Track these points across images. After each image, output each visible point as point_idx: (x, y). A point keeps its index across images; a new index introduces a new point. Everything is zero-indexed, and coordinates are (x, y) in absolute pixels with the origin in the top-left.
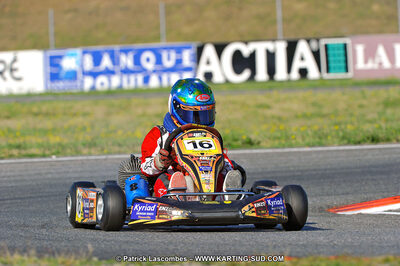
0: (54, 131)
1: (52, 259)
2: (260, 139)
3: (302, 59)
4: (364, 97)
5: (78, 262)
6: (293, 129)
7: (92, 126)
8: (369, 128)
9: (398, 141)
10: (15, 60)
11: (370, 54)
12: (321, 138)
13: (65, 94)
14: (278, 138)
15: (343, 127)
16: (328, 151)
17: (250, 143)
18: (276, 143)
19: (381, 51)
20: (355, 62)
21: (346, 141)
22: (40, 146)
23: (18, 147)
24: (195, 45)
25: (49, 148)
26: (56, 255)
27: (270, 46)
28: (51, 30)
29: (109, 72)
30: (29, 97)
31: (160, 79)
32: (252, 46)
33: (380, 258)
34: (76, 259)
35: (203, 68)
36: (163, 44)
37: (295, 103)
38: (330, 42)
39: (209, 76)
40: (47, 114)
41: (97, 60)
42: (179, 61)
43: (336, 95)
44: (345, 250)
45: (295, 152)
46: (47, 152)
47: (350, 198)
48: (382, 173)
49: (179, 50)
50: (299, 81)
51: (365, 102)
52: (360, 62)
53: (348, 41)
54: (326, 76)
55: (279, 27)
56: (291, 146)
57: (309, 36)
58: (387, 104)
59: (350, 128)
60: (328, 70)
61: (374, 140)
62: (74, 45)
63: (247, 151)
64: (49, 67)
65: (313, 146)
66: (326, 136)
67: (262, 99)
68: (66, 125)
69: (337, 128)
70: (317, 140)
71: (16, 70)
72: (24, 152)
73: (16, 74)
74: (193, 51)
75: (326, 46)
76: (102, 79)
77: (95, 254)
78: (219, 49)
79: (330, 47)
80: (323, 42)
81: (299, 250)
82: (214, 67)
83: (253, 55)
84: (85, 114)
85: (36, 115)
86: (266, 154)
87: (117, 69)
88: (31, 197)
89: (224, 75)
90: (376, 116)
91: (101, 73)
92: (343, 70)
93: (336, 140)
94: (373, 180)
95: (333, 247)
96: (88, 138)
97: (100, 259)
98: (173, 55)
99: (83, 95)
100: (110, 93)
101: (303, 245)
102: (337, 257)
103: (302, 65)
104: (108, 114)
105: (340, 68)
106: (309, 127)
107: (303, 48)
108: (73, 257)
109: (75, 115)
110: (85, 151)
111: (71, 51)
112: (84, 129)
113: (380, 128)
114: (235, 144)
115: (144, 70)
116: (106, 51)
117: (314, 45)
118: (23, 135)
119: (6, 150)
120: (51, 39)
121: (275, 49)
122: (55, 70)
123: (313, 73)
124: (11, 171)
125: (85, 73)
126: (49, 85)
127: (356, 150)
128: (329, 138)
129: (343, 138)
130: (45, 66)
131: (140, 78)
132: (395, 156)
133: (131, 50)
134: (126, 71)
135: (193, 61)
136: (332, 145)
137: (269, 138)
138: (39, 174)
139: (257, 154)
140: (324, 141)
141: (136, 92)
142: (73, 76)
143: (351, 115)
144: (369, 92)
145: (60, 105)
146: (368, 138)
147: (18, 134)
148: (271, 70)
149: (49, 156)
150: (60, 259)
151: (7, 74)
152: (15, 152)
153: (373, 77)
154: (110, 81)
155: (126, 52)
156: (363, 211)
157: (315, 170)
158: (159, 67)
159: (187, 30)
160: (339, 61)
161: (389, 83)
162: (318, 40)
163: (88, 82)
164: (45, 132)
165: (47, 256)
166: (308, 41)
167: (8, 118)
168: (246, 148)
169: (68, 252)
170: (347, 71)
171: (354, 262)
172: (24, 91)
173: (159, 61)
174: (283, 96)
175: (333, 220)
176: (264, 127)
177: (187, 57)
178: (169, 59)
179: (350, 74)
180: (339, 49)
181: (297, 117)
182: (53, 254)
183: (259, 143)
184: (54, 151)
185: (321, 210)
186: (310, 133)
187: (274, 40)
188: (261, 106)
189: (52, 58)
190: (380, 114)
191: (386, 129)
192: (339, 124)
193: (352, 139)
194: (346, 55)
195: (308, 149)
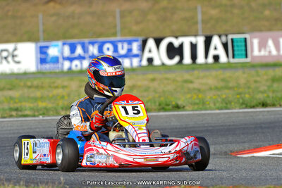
0: (42, 99)
2: (184, 104)
3: (216, 48)
4: (258, 75)
6: (208, 97)
7: (69, 95)
8: (261, 97)
9: (280, 106)
10: (15, 49)
11: (263, 45)
12: (227, 104)
13: (51, 73)
14: (197, 104)
15: (243, 96)
16: (232, 113)
17: (177, 107)
18: (196, 107)
19: (270, 43)
20: (252, 51)
21: (244, 106)
22: (32, 109)
23: (17, 110)
24: (141, 39)
25: (38, 110)
27: (193, 40)
28: (41, 28)
29: (81, 58)
30: (25, 74)
32: (181, 40)
35: (147, 55)
36: (118, 38)
37: (210, 80)
38: (235, 36)
39: (150, 60)
40: (37, 87)
41: (73, 49)
42: (130, 50)
43: (239, 73)
44: (241, 182)
45: (208, 114)
46: (36, 114)
47: (246, 146)
49: (130, 43)
50: (214, 63)
51: (258, 79)
52: (256, 51)
53: (247, 36)
54: (232, 60)
55: (200, 27)
56: (206, 109)
57: (221, 32)
58: (274, 80)
59: (247, 96)
60: (233, 57)
61: (264, 105)
62: (58, 39)
63: (176, 113)
64: (39, 56)
65: (221, 109)
66: (230, 102)
67: (187, 76)
68: (51, 95)
69: (238, 96)
70: (225, 105)
71: (16, 56)
72: (20, 113)
73: (16, 59)
74: (140, 43)
75: (232, 39)
76: (76, 62)
78: (158, 42)
79: (235, 40)
81: (208, 181)
82: (154, 54)
83: (181, 46)
84: (64, 87)
85: (30, 87)
86: (189, 115)
89: (161, 59)
90: (266, 88)
91: (75, 58)
92: (244, 56)
93: (236, 105)
94: (263, 133)
95: (232, 179)
96: (66, 103)
98: (126, 46)
99: (63, 73)
100: (81, 72)
101: (212, 178)
103: (216, 53)
104: (80, 87)
105: (242, 55)
106: (219, 96)
107: (216, 41)
109: (57, 87)
110: (63, 113)
111: (54, 43)
112: (63, 97)
113: (268, 97)
114: (167, 107)
116: (80, 43)
117: (224, 39)
118: (20, 102)
119: (8, 112)
120: (41, 34)
121: (197, 42)
122: (43, 56)
123: (223, 59)
124: (11, 126)
125: (65, 59)
126: (39, 67)
127: (251, 112)
128: (233, 104)
129: (243, 104)
130: (36, 54)
132: (278, 116)
133: (96, 42)
134: (93, 57)
135: (139, 50)
136: (235, 109)
137: (191, 104)
138: (31, 129)
139: (182, 115)
140: (229, 106)
142: (56, 60)
144: (262, 71)
145: (47, 81)
146: (260, 104)
147: (17, 101)
148: (194, 57)
149: (38, 116)
151: (10, 59)
152: (14, 113)
153: (264, 61)
154: (81, 63)
155: (93, 43)
156: (256, 155)
157: (222, 126)
158: (116, 54)
159: (135, 28)
160: (242, 50)
161: (275, 65)
162: (227, 36)
163: (67, 65)
164: (36, 99)
165: (32, 185)
166: (220, 36)
167: (10, 89)
168: (175, 111)
169: (47, 183)
170: (246, 56)
172: (22, 71)
173: (116, 50)
174: (202, 74)
175: (234, 160)
176: (189, 96)
177: (135, 47)
178: (123, 48)
179: (249, 60)
180: (241, 41)
181: (211, 89)
183: (184, 107)
184: (41, 112)
185: (226, 153)
186: (219, 100)
187: (196, 35)
188: (186, 81)
189: (41, 48)
190: (269, 87)
191: (273, 98)
192: (240, 94)
193: (249, 105)
194: (246, 46)
195: (218, 111)
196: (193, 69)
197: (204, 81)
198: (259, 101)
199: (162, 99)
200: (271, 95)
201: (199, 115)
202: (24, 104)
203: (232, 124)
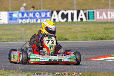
0: (10, 34)
1: (9, 71)
2: (69, 38)
3: (81, 15)
5: (16, 72)
6: (78, 36)
7: (21, 33)
8: (100, 36)
9: (108, 39)
11: (101, 14)
12: (86, 38)
13: (14, 24)
14: (74, 38)
15: (93, 35)
17: (66, 39)
18: (73, 39)
19: (104, 14)
20: (96, 17)
21: (93, 39)
22: (6, 39)
24: (51, 11)
25: (8, 39)
26: (10, 70)
27: (72, 12)
28: (10, 6)
29: (26, 18)
30: (3, 25)
31: (41, 20)
32: (67, 12)
33: (103, 73)
34: (16, 71)
35: (53, 17)
36: (42, 10)
37: (79, 28)
38: (89, 11)
39: (54, 20)
40: (8, 30)
41: (23, 14)
42: (46, 15)
43: (91, 26)
44: (92, 70)
45: (78, 42)
46: (8, 41)
47: (94, 56)
48: (103, 49)
49: (46, 12)
50: (80, 22)
51: (99, 28)
52: (98, 17)
53: (94, 11)
54: (88, 20)
55: (75, 6)
56: (77, 40)
57: (84, 9)
58: (105, 29)
59: (94, 35)
60: (89, 19)
61: (101, 39)
62: (17, 10)
63: (65, 42)
64: (9, 17)
65: (84, 40)
66: (88, 38)
67: (70, 27)
68: (14, 33)
69: (91, 35)
70: (85, 39)
72: (1, 40)
74: (50, 12)
75: (88, 12)
76: (24, 20)
77: (21, 70)
78: (58, 12)
80: (87, 11)
81: (79, 70)
82: (56, 17)
83: (67, 14)
85: (5, 30)
86: (71, 42)
87: (28, 17)
88: (3, 53)
89: (59, 19)
91: (24, 18)
93: (90, 39)
95: (89, 69)
96: (20, 37)
97: (23, 72)
98: (45, 14)
99: (18, 24)
100: (26, 24)
102: (90, 72)
103: (81, 17)
104: (26, 30)
105: (92, 18)
107: (82, 12)
108: (15, 71)
109: (16, 30)
110: (19, 41)
111: (15, 12)
112: (19, 34)
113: (103, 36)
114: (61, 39)
115: (36, 18)
116: (26, 12)
117: (85, 11)
118: (1, 35)
120: (10, 9)
121: (74, 13)
122: (11, 17)
123: (84, 20)
125: (19, 18)
126: (9, 22)
127: (96, 42)
128: (89, 38)
129: (93, 38)
131: (35, 20)
132: (107, 44)
134: (31, 18)
135: (50, 15)
136: (89, 40)
137: (71, 38)
138: (6, 47)
139: (68, 42)
141: (34, 24)
142: (16, 19)
143: (95, 32)
144: (100, 25)
145: (12, 27)
146: (100, 39)
148: (72, 18)
149: (9, 42)
150: (11, 71)
153: (101, 21)
154: (26, 21)
155: (31, 12)
156: (98, 59)
157: (84, 47)
158: (40, 17)
159: (49, 6)
160: (92, 16)
161: (106, 23)
162: (86, 10)
164: (7, 35)
165: (7, 70)
166: (83, 10)
168: (65, 41)
169: (13, 69)
171: (95, 74)
172: (2, 23)
173: (40, 15)
174: (76, 26)
175: (89, 62)
176: (70, 35)
177: (48, 14)
178: (43, 14)
179: (95, 20)
180: (92, 13)
181: (79, 32)
182: (9, 69)
183: (68, 39)
184: (10, 40)
185: (86, 59)
186: (83, 37)
187: (73, 10)
188: (69, 29)
189: (10, 14)
190: (103, 32)
191: (105, 36)
192: (92, 34)
193: (95, 39)
194: (94, 15)
195: (82, 41)
196: (72, 24)
197: (77, 29)
198: (100, 37)
199: (59, 36)
200: (104, 35)
201: (75, 43)
202: (3, 36)
203: (88, 46)
